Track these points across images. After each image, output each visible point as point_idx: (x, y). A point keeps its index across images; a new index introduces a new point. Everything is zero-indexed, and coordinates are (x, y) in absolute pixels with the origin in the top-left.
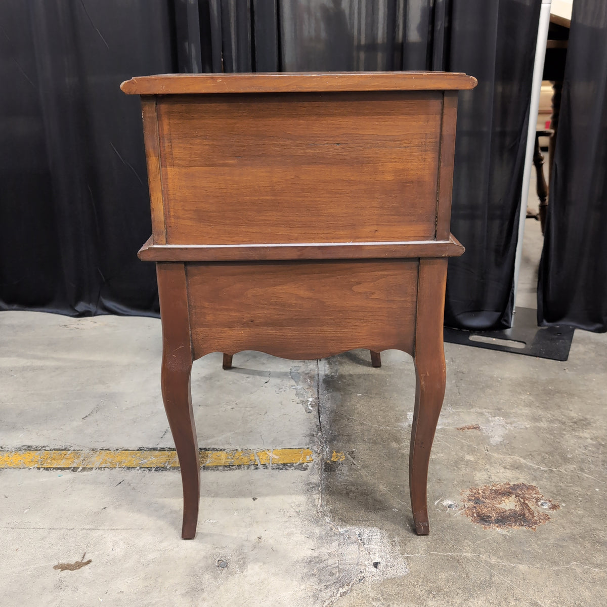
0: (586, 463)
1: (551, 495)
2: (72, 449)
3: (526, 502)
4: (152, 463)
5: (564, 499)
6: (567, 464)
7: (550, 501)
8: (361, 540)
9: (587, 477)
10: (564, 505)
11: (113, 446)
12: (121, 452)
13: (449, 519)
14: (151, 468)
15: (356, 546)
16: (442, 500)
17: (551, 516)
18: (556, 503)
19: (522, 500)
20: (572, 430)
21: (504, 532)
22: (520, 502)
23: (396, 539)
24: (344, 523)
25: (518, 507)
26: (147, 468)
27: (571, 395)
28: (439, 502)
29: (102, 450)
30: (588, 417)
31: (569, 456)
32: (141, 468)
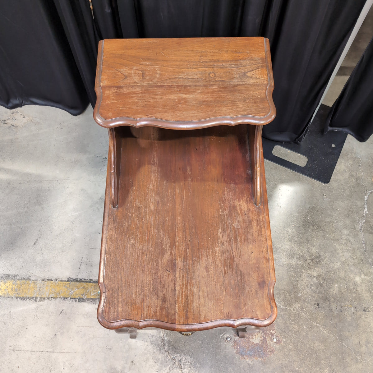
0: (306, 302)
1: (280, 331)
2: (31, 278)
3: (266, 337)
4: (76, 294)
5: (286, 335)
6: (296, 303)
7: (278, 337)
8: (181, 365)
9: (303, 316)
10: (284, 340)
11: (54, 276)
12: (58, 282)
13: (225, 351)
14: (76, 298)
15: (178, 369)
16: (224, 334)
17: (276, 349)
18: (281, 339)
19: (264, 335)
20: (309, 268)
21: (250, 362)
22: (263, 336)
23: (197, 366)
24: (174, 352)
25: (261, 341)
26: (74, 298)
27: (319, 227)
28: (223, 335)
29: (48, 280)
30: (322, 253)
31: (299, 295)
32: (71, 298)
